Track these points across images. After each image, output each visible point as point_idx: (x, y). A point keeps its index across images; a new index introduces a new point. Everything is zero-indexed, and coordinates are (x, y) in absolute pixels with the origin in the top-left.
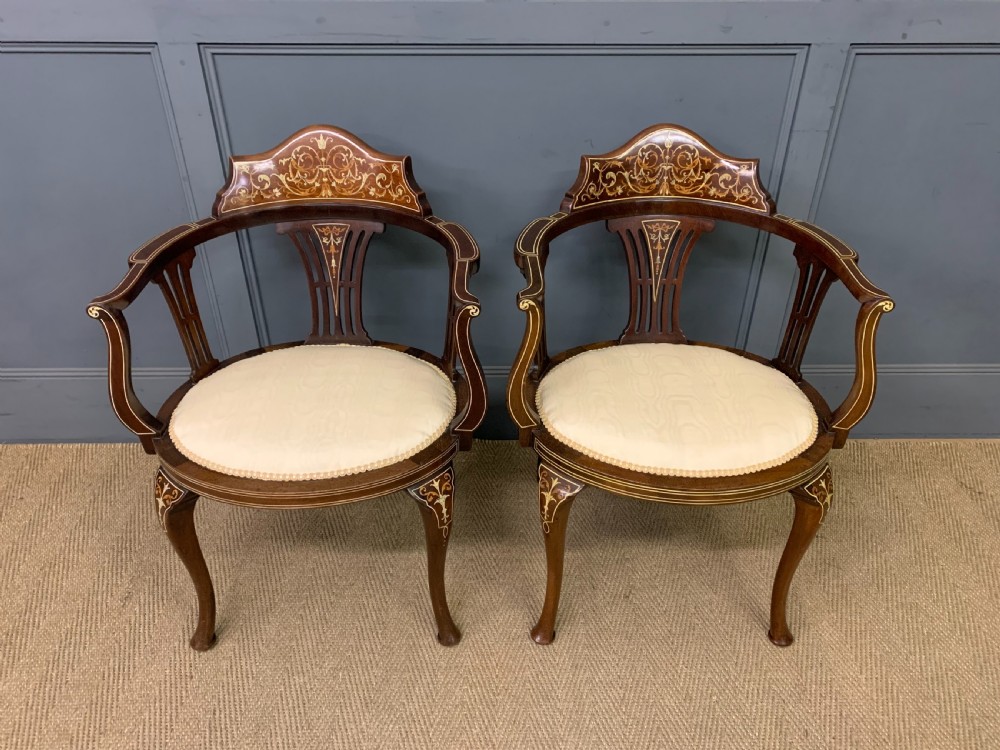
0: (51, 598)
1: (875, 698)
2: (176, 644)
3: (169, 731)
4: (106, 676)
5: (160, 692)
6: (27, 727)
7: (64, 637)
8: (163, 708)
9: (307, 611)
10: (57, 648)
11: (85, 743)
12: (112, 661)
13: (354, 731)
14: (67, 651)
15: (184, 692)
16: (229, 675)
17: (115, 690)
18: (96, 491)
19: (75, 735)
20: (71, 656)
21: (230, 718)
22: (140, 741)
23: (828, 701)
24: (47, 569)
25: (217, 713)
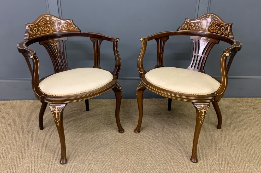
0: (9, 132)
1: (230, 149)
2: (43, 140)
3: (41, 158)
4: (24, 147)
5: (38, 150)
6: (3, 157)
7: (12, 139)
8: (39, 153)
9: (78, 134)
10: (11, 141)
11: (18, 160)
12: (25, 144)
13: (91, 157)
14: (13, 142)
15: (45, 150)
16: (57, 146)
17: (26, 149)
18: (20, 110)
19: (16, 159)
20: (14, 143)
21: (57, 155)
22: (33, 159)
23: (217, 150)
24: (7, 126)
25: (54, 154)
